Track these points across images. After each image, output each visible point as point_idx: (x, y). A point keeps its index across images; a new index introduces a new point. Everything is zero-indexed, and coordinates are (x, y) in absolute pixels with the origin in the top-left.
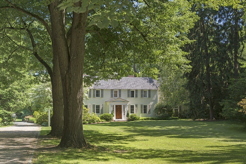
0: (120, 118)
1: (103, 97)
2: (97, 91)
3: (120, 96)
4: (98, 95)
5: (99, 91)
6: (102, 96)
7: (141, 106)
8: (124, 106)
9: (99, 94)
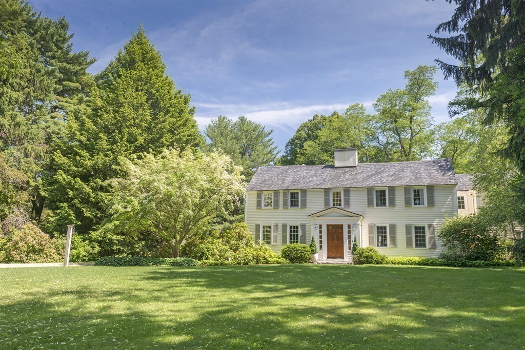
0: (339, 255)
1: (306, 208)
2: (291, 194)
3: (347, 203)
4: (294, 204)
5: (298, 193)
6: (304, 205)
7: (408, 228)
8: (349, 226)
9: (298, 201)
